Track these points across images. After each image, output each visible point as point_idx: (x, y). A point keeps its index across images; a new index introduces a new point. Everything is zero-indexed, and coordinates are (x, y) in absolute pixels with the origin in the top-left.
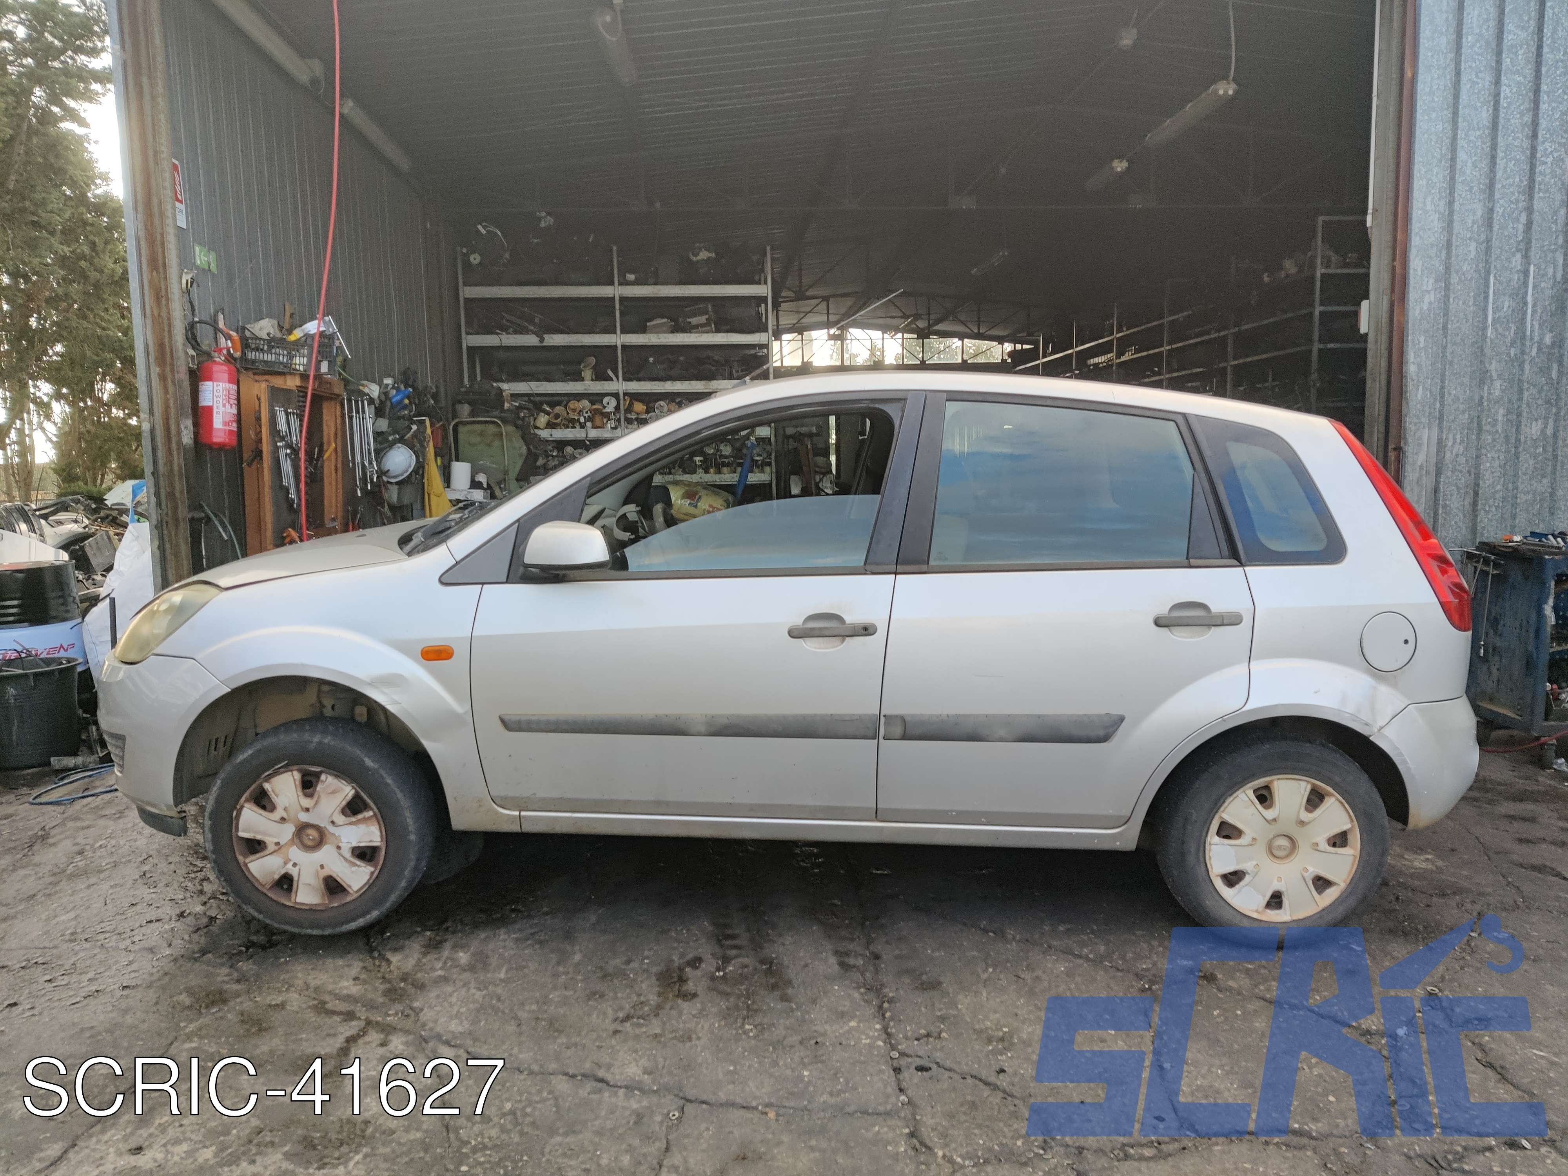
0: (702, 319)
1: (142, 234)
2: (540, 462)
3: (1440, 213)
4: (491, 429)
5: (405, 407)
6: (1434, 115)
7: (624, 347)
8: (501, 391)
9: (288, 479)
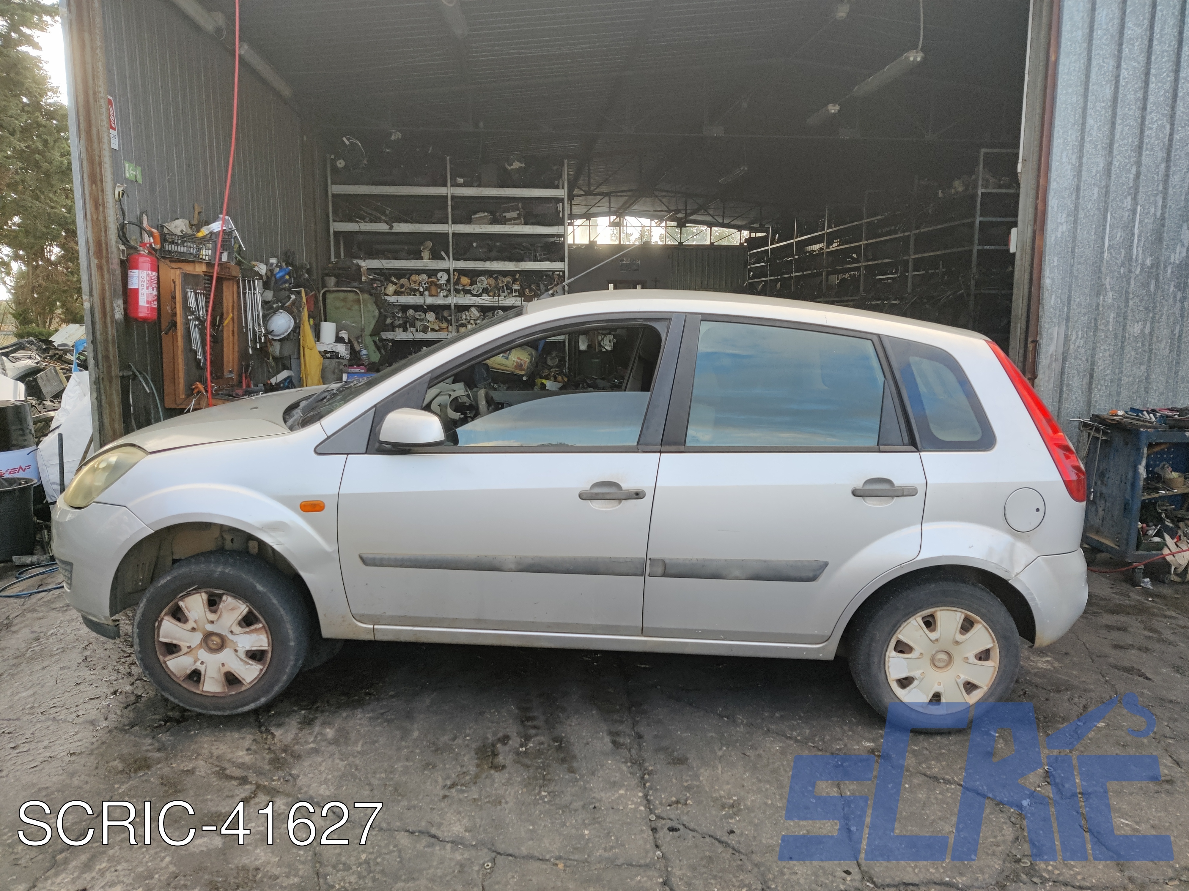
0: (514, 214)
1: (84, 156)
2: (389, 321)
3: (1072, 165)
4: (351, 296)
5: (286, 281)
6: (1070, 90)
7: (454, 234)
8: (359, 267)
9: (196, 345)
